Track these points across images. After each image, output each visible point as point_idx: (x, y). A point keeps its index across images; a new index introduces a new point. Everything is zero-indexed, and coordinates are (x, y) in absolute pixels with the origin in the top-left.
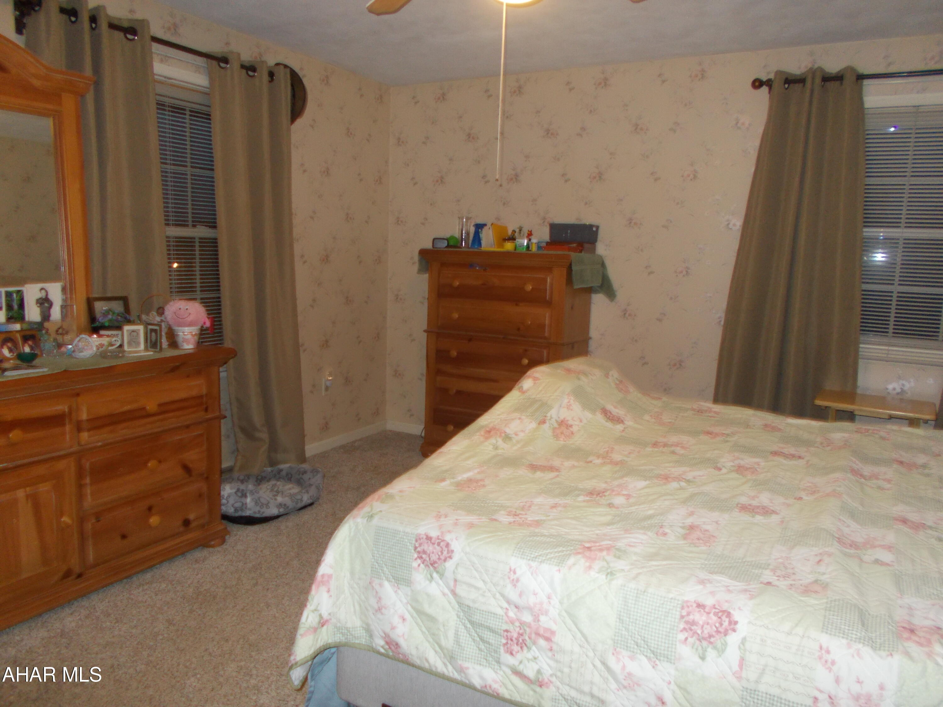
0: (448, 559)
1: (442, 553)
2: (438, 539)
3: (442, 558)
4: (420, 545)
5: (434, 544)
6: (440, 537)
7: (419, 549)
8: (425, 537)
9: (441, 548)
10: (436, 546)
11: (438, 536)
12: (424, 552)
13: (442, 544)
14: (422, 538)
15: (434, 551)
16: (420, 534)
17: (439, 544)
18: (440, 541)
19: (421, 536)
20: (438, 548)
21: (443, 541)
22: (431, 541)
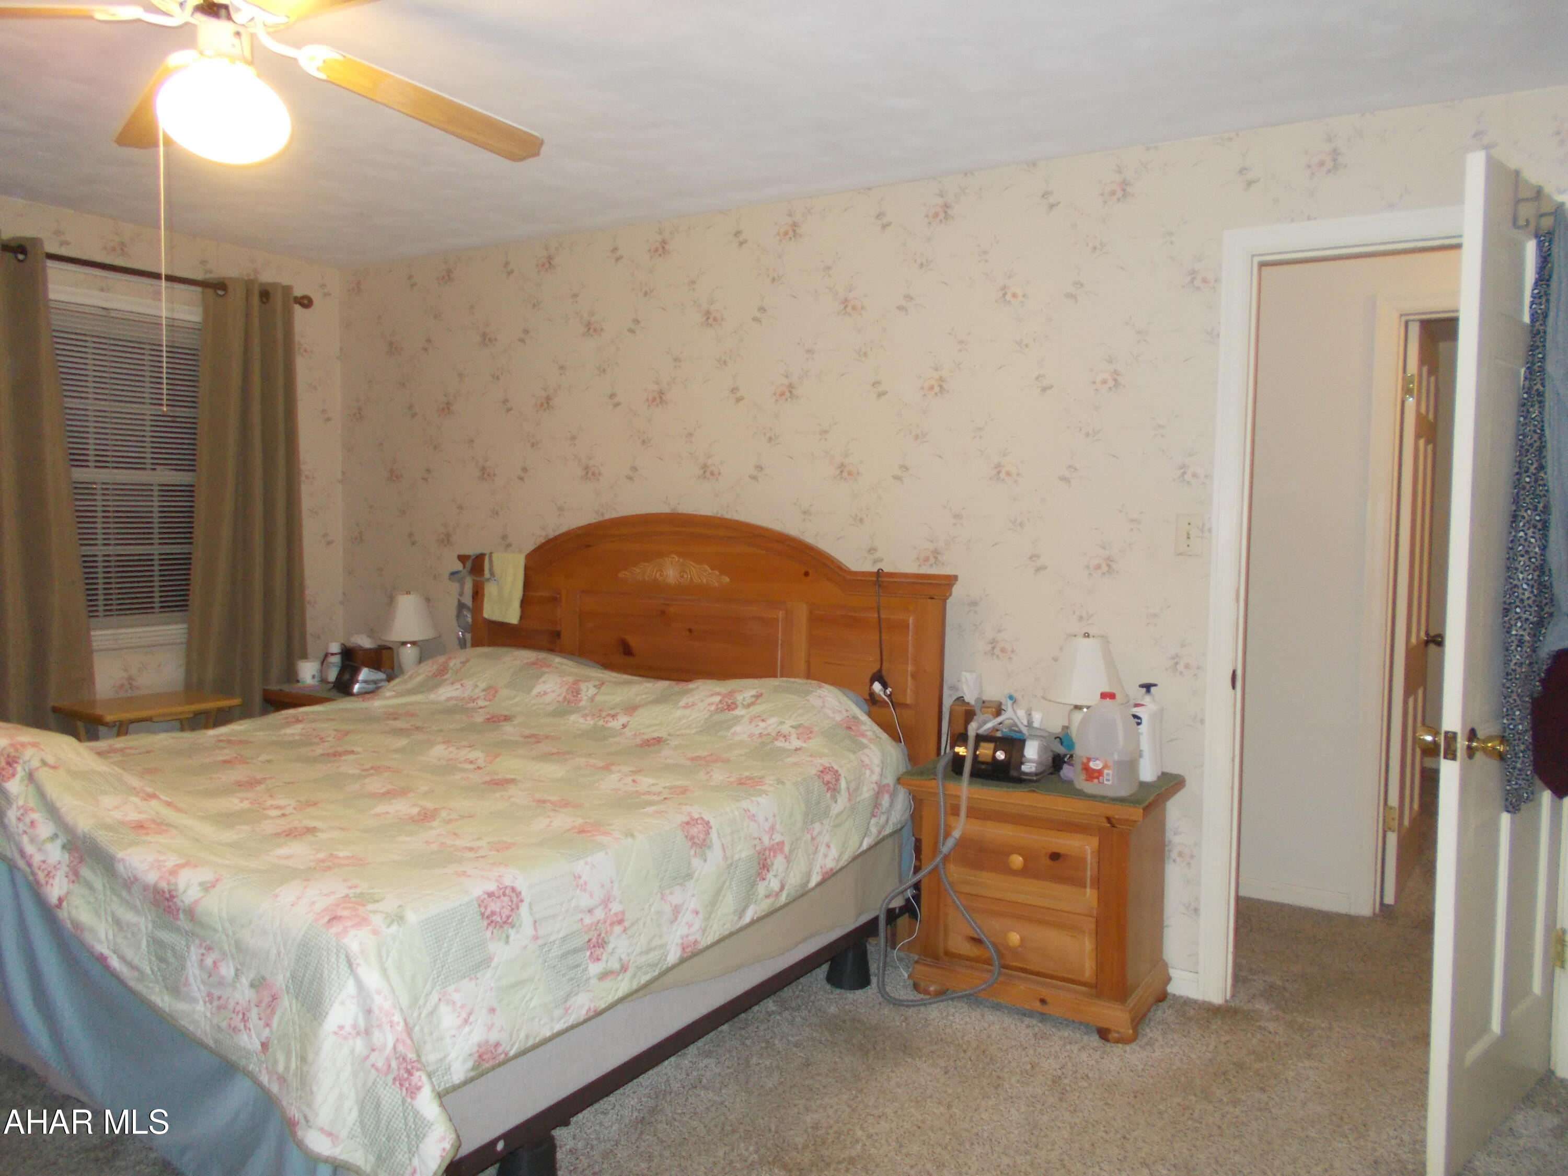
0: (520, 904)
1: (512, 901)
2: (501, 889)
3: (514, 906)
4: (486, 908)
5: (499, 897)
6: (501, 886)
7: (486, 914)
8: (486, 896)
9: (509, 896)
10: (502, 898)
11: (498, 886)
12: (493, 913)
13: (507, 892)
14: (485, 899)
15: (504, 904)
16: (479, 897)
17: (504, 895)
18: (503, 890)
19: (482, 898)
20: (506, 899)
21: (506, 888)
22: (494, 896)
